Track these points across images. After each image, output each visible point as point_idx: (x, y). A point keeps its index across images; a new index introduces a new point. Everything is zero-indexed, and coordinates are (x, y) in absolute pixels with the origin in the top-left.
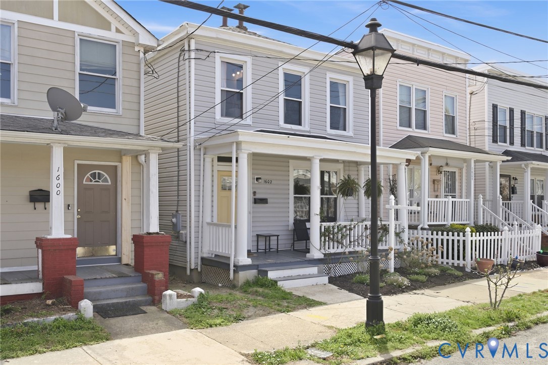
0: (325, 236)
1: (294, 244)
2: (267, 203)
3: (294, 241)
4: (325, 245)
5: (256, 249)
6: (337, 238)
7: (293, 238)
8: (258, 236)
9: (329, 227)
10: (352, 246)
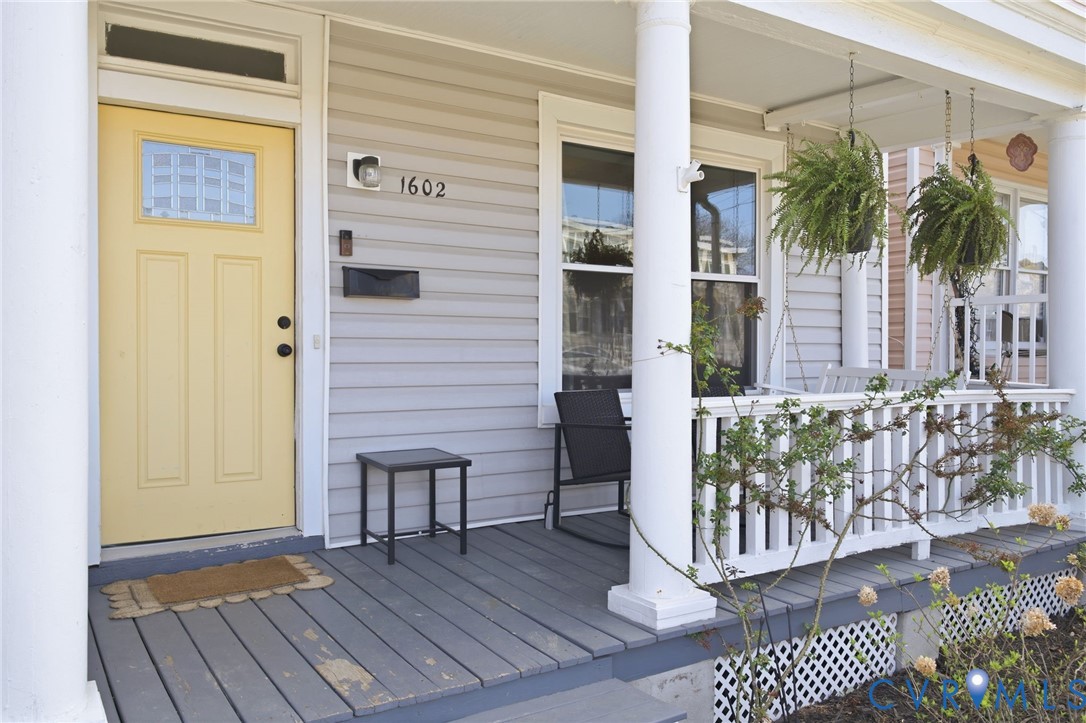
0: (722, 478)
1: (556, 492)
2: (414, 294)
3: (558, 483)
4: (720, 531)
5: (357, 529)
6: (792, 484)
7: (551, 463)
8: (365, 463)
9: (745, 422)
10: (868, 523)
